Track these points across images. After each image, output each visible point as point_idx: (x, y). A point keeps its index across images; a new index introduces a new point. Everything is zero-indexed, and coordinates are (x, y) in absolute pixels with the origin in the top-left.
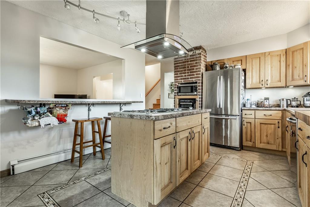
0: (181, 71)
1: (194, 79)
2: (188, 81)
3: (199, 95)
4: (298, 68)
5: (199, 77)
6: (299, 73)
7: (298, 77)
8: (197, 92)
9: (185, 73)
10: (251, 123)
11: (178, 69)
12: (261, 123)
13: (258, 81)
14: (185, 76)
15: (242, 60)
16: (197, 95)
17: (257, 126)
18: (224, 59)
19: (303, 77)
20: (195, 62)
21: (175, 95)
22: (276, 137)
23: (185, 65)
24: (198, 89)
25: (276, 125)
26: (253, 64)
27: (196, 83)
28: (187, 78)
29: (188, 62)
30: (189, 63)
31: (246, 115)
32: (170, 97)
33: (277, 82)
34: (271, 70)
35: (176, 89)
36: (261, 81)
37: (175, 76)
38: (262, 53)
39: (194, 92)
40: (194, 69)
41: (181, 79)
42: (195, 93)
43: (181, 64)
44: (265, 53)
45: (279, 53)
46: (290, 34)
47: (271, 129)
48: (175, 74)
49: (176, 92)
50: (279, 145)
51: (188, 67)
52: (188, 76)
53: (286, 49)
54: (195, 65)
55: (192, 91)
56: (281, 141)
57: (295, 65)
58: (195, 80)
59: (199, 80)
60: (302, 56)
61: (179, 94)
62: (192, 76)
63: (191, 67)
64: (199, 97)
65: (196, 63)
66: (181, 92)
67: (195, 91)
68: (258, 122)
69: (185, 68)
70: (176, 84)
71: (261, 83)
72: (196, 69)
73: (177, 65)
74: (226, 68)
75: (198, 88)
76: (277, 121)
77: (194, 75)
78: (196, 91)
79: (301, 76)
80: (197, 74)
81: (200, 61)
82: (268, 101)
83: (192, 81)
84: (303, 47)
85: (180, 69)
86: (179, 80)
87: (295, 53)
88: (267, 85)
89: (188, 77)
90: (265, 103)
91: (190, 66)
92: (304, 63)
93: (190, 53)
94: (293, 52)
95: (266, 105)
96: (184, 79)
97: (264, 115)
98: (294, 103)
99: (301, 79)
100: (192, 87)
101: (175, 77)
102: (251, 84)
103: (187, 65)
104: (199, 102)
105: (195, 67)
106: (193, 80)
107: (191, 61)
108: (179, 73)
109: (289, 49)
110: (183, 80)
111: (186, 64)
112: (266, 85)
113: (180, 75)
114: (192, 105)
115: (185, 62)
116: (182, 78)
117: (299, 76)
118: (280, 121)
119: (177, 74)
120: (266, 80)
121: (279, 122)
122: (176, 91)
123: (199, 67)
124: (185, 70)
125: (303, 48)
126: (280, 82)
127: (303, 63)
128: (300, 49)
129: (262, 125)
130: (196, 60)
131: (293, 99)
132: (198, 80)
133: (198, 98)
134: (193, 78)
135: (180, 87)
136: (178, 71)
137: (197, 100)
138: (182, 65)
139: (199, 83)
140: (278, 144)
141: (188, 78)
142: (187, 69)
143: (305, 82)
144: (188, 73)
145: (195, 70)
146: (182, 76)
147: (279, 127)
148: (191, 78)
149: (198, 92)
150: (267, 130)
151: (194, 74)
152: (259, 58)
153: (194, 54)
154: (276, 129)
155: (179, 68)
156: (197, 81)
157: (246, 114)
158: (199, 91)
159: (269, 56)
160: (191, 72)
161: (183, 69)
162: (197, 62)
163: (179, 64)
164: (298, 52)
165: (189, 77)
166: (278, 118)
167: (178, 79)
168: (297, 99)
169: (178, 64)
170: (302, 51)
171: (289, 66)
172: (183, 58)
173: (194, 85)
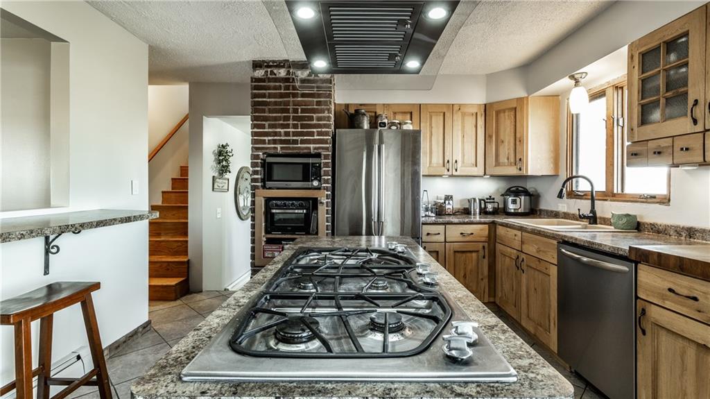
0: (276, 119)
1: (312, 146)
2: (294, 148)
3: (327, 189)
4: (506, 144)
5: (325, 142)
6: (509, 153)
7: (506, 161)
8: (320, 181)
9: (287, 126)
10: (437, 252)
11: (265, 113)
12: (455, 252)
13: (441, 162)
14: (287, 134)
15: (411, 113)
16: (320, 189)
17: (449, 258)
18: (375, 105)
19: (516, 160)
20: (315, 100)
21: (254, 188)
22: (480, 277)
23: (287, 103)
24: (322, 173)
25: (480, 252)
26: (433, 125)
27: (318, 155)
28: (293, 140)
29: (295, 95)
30: (299, 99)
31: (429, 236)
32: (216, 186)
33: (471, 167)
34: (463, 142)
35: (259, 169)
36: (446, 161)
37: (256, 130)
38: (448, 105)
39: (312, 181)
40: (311, 119)
41: (275, 142)
42: (315, 183)
43: (273, 100)
44: (453, 105)
45: (474, 110)
46: (492, 79)
47: (472, 261)
48: (254, 126)
49: (259, 176)
50: (484, 292)
51: (296, 111)
52: (295, 134)
53: (485, 105)
54: (315, 107)
55: (306, 178)
56: (487, 284)
57: (502, 137)
58: (315, 148)
59: (327, 149)
60: (513, 123)
61: (269, 184)
62: (305, 138)
63: (303, 111)
64: (327, 195)
65: (319, 103)
66: (275, 178)
67: (315, 179)
68: (450, 250)
69: (287, 111)
70: (258, 155)
71: (447, 165)
72: (319, 119)
73: (260, 100)
74: (382, 125)
75: (324, 171)
76: (481, 245)
77: (312, 134)
78: (318, 176)
79: (512, 160)
80: (319, 134)
81: (328, 99)
82: (451, 202)
83: (305, 151)
84: (515, 106)
85: (270, 111)
86: (269, 144)
87: (502, 115)
88: (456, 170)
89: (295, 138)
90: (447, 207)
91: (302, 109)
92: (518, 135)
93: (302, 74)
94: (498, 113)
95: (449, 211)
96: (282, 142)
97: (462, 234)
98: (490, 207)
99: (511, 165)
100: (306, 166)
101: (254, 134)
102: (429, 166)
103: (291, 104)
104: (327, 206)
105: (314, 113)
106: (309, 148)
107: (303, 95)
108: (267, 124)
109: (491, 104)
110: (279, 146)
111: (289, 101)
112: (454, 170)
113: (270, 130)
114: (305, 214)
115: (287, 95)
116: (276, 138)
117: (508, 159)
118: (486, 245)
119: (263, 127)
120: (454, 161)
121: (484, 247)
122: (257, 174)
123: (326, 114)
124: (287, 118)
125: (515, 108)
126: (476, 166)
127: (515, 135)
128: (510, 109)
129: (457, 254)
130: (319, 96)
131: (487, 199)
132: (323, 148)
133: (324, 198)
134: (310, 144)
135: (271, 164)
136: (266, 119)
137: (321, 203)
138: (276, 104)
139: (326, 157)
140: (483, 289)
141: (295, 142)
142: (291, 115)
143: (518, 171)
144: (295, 126)
145: (315, 122)
146: (276, 134)
147: (484, 257)
148: (303, 142)
149: (322, 181)
150: (465, 264)
151: (314, 132)
152: (442, 114)
153: (311, 78)
154: (480, 262)
155: (266, 108)
156: (320, 151)
157: (428, 234)
158: (326, 178)
159: (460, 113)
160: (303, 126)
161: (280, 115)
162: (320, 101)
163: (269, 98)
164: (506, 114)
165: (299, 138)
166: (483, 239)
167: (264, 142)
168: (494, 199)
169: (265, 97)
170: (513, 113)
171: (491, 137)
172: (280, 82)
173: (311, 160)
